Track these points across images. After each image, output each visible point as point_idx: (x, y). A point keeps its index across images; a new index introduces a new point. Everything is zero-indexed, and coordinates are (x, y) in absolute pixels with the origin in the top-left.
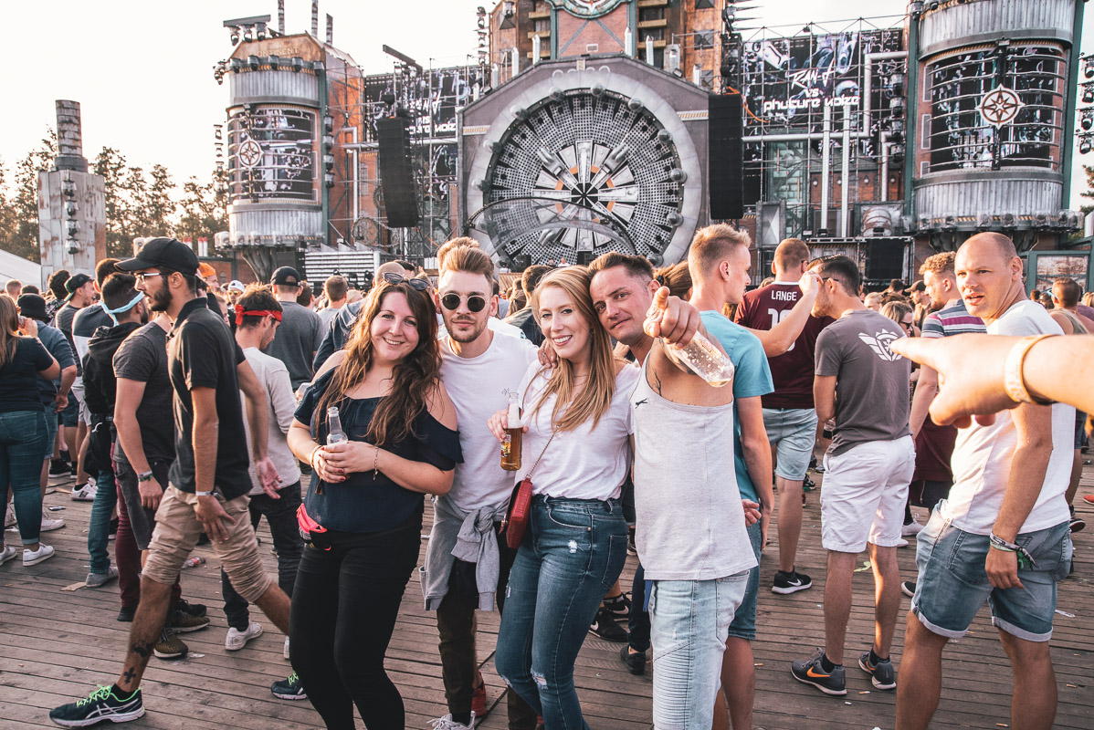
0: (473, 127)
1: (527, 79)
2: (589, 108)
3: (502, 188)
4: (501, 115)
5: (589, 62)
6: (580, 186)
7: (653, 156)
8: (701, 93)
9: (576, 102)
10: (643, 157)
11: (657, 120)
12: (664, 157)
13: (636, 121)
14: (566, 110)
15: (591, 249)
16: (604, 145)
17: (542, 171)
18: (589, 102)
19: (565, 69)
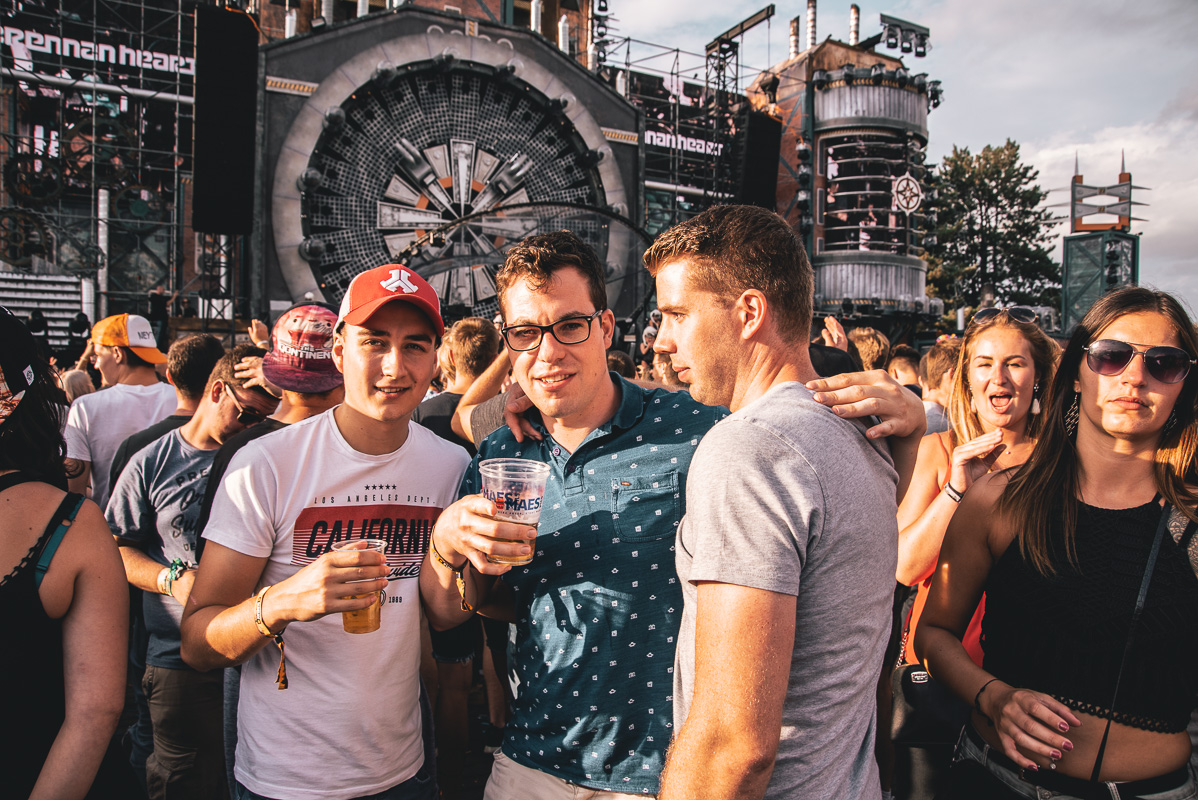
0: (286, 81)
1: (385, 25)
2: (474, 95)
3: (328, 193)
4: (339, 72)
5: (483, 28)
6: (456, 207)
7: (560, 181)
8: (628, 109)
9: (457, 82)
10: (547, 180)
11: (577, 134)
12: (576, 185)
13: (539, 128)
14: (441, 89)
15: (469, 303)
16: (490, 152)
17: (396, 176)
18: (476, 84)
19: (447, 28)
